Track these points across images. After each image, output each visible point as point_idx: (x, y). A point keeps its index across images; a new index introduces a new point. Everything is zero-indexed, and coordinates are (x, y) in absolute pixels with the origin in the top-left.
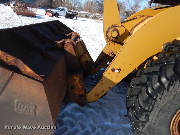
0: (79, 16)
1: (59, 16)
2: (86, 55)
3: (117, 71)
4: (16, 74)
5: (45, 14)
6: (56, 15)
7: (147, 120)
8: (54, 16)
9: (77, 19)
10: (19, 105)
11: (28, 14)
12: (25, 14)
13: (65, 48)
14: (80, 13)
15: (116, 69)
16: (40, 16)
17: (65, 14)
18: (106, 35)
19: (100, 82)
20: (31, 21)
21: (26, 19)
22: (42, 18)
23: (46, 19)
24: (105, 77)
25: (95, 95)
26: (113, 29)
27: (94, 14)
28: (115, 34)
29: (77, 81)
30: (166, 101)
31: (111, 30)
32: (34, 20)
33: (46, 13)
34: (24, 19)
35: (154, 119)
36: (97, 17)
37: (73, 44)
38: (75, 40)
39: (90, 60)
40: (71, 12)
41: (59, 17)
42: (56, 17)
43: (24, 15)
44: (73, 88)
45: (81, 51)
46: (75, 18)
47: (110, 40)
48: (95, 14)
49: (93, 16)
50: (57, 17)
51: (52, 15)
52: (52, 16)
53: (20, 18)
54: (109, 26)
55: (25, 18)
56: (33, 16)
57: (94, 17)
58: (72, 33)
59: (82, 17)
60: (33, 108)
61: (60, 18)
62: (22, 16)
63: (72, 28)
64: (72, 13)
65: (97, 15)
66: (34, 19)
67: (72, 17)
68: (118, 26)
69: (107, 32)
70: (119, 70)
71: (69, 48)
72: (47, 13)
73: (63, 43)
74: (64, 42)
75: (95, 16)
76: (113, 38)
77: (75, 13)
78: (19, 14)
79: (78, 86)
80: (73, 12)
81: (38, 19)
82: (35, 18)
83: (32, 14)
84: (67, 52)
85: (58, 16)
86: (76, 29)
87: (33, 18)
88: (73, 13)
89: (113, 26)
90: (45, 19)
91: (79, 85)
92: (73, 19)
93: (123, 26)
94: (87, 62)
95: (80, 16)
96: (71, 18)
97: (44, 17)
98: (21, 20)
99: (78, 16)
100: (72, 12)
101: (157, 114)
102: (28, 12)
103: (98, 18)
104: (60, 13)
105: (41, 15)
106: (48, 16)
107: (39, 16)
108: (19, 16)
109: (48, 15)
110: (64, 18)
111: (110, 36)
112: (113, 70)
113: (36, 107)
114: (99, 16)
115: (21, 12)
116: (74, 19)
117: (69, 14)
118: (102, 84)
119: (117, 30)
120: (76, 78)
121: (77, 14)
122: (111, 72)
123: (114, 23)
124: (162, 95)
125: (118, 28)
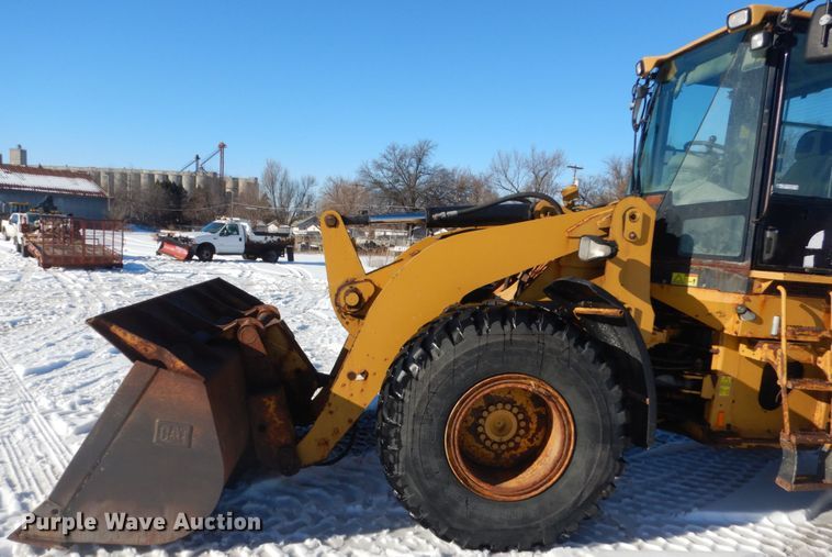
0: (303, 246)
1: (215, 257)
2: (295, 354)
3: (359, 377)
4: (162, 370)
5: (158, 253)
6: (204, 252)
7: (400, 446)
8: (195, 257)
9: (291, 259)
10: (162, 429)
11: (86, 259)
12: (76, 259)
13: (240, 339)
14: (309, 233)
15: (356, 372)
16: (137, 262)
17: (243, 244)
18: (336, 304)
19: (327, 408)
20: (105, 287)
21: (82, 280)
22: (148, 270)
23: (163, 273)
24: (335, 395)
25: (319, 444)
26: (347, 288)
27: (367, 233)
28: (353, 300)
29: (271, 410)
30: (418, 400)
31: (342, 293)
32: (117, 281)
33: (162, 247)
34: (74, 281)
35: (410, 440)
36: (377, 242)
37: (257, 328)
38: (265, 321)
39: (304, 367)
40: (266, 234)
41: (216, 261)
42: (205, 261)
43: (71, 264)
44: (263, 428)
45: (282, 347)
46: (285, 258)
47: (346, 314)
48: (372, 234)
49: (364, 241)
50: (210, 260)
51: (186, 252)
52: (189, 258)
53: (56, 277)
54: (341, 282)
55: (79, 277)
56: (111, 263)
57: (366, 245)
58: (259, 307)
59: (317, 249)
60: (186, 432)
61: (223, 261)
62: (61, 269)
63: (272, 296)
64: (269, 238)
65: (380, 237)
66: (117, 275)
67: (273, 253)
68: (359, 282)
69: (337, 295)
70: (365, 374)
71: (249, 338)
72: (166, 247)
73: (237, 328)
74: (238, 326)
75: (372, 242)
76: (350, 307)
77: (284, 239)
78: (50, 261)
79: (275, 422)
80: (277, 234)
81: (132, 275)
82: (119, 271)
83: (106, 259)
84: (246, 346)
85: (211, 257)
86: (288, 299)
87: (110, 272)
88: (275, 238)
89: (348, 283)
90: (158, 273)
91: (276, 419)
92: (275, 261)
93: (371, 281)
94: (298, 371)
95: (305, 248)
96: (266, 260)
97: (153, 264)
98: (64, 287)
99: (297, 246)
100: (272, 235)
101: (410, 427)
102: (89, 252)
103: (385, 249)
104: (220, 243)
105: (139, 258)
106: (169, 258)
107: (130, 261)
108: (50, 270)
109: (171, 255)
110: (238, 261)
111: (343, 304)
112: (352, 376)
113: (192, 429)
114: (387, 237)
115: (59, 252)
116: (281, 263)
117: (259, 244)
118: (331, 412)
119: (356, 291)
120: (268, 403)
121: (292, 242)
122: (347, 381)
123: (351, 276)
124: (410, 389)
125: (358, 286)
